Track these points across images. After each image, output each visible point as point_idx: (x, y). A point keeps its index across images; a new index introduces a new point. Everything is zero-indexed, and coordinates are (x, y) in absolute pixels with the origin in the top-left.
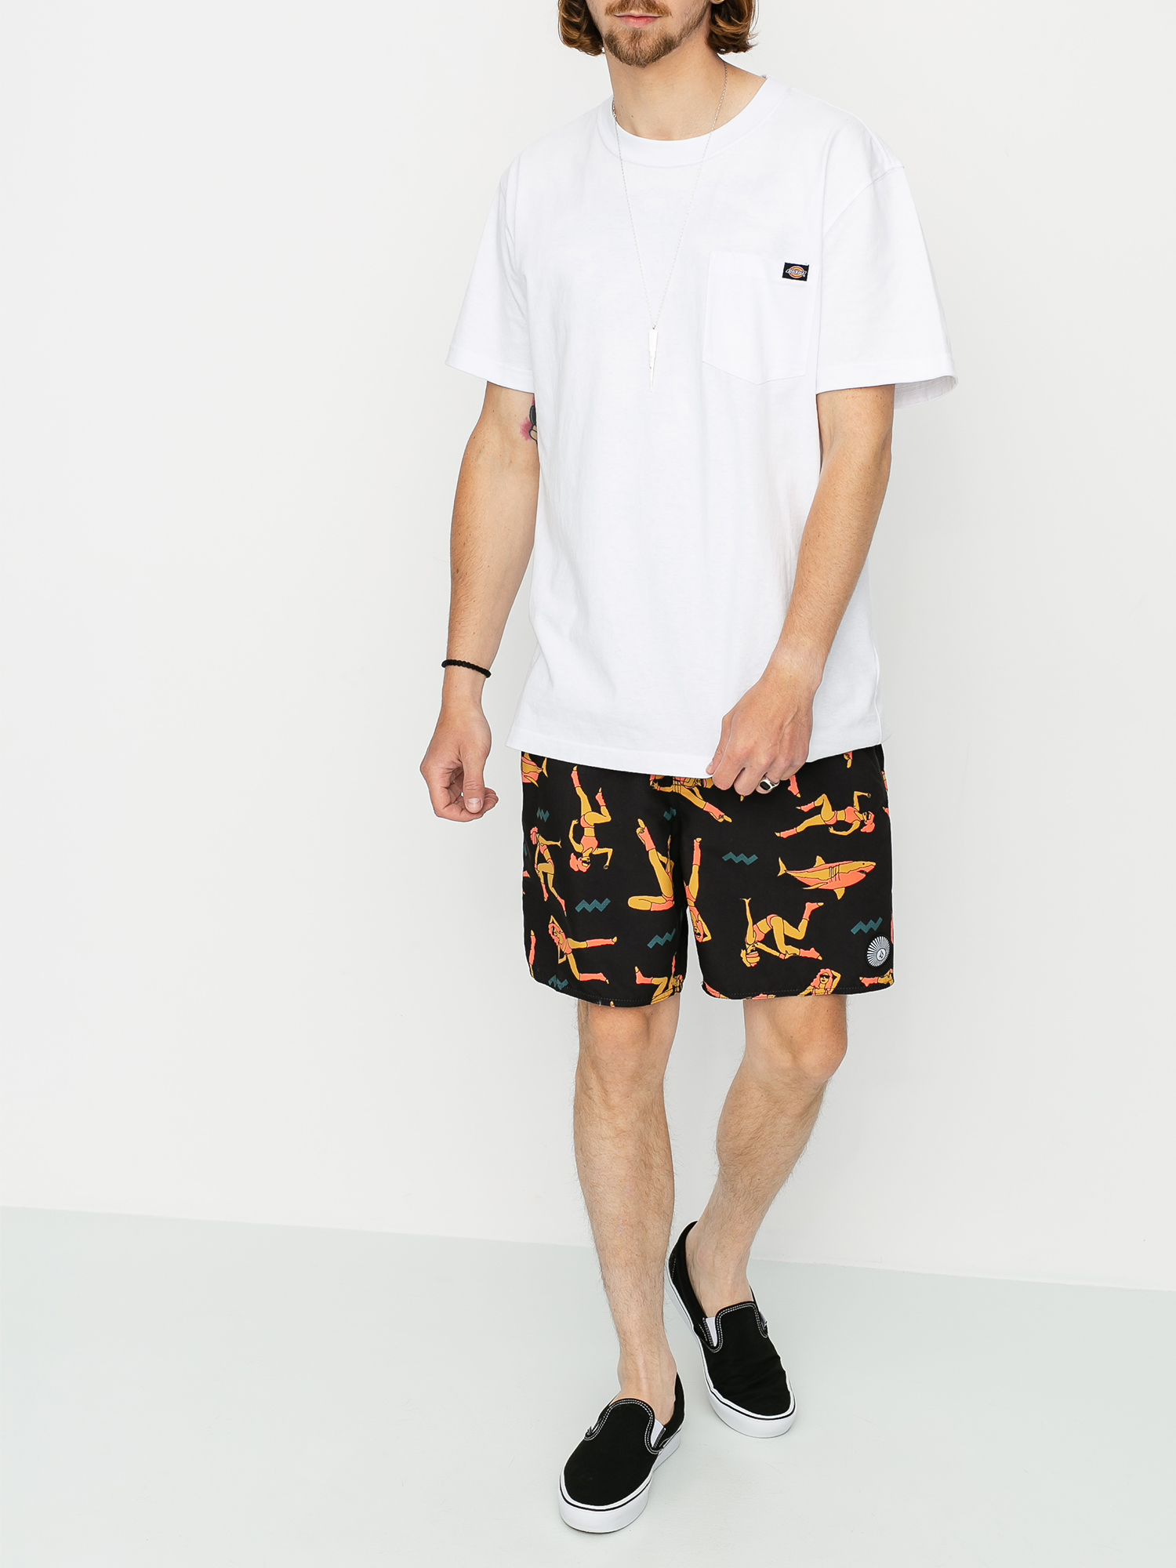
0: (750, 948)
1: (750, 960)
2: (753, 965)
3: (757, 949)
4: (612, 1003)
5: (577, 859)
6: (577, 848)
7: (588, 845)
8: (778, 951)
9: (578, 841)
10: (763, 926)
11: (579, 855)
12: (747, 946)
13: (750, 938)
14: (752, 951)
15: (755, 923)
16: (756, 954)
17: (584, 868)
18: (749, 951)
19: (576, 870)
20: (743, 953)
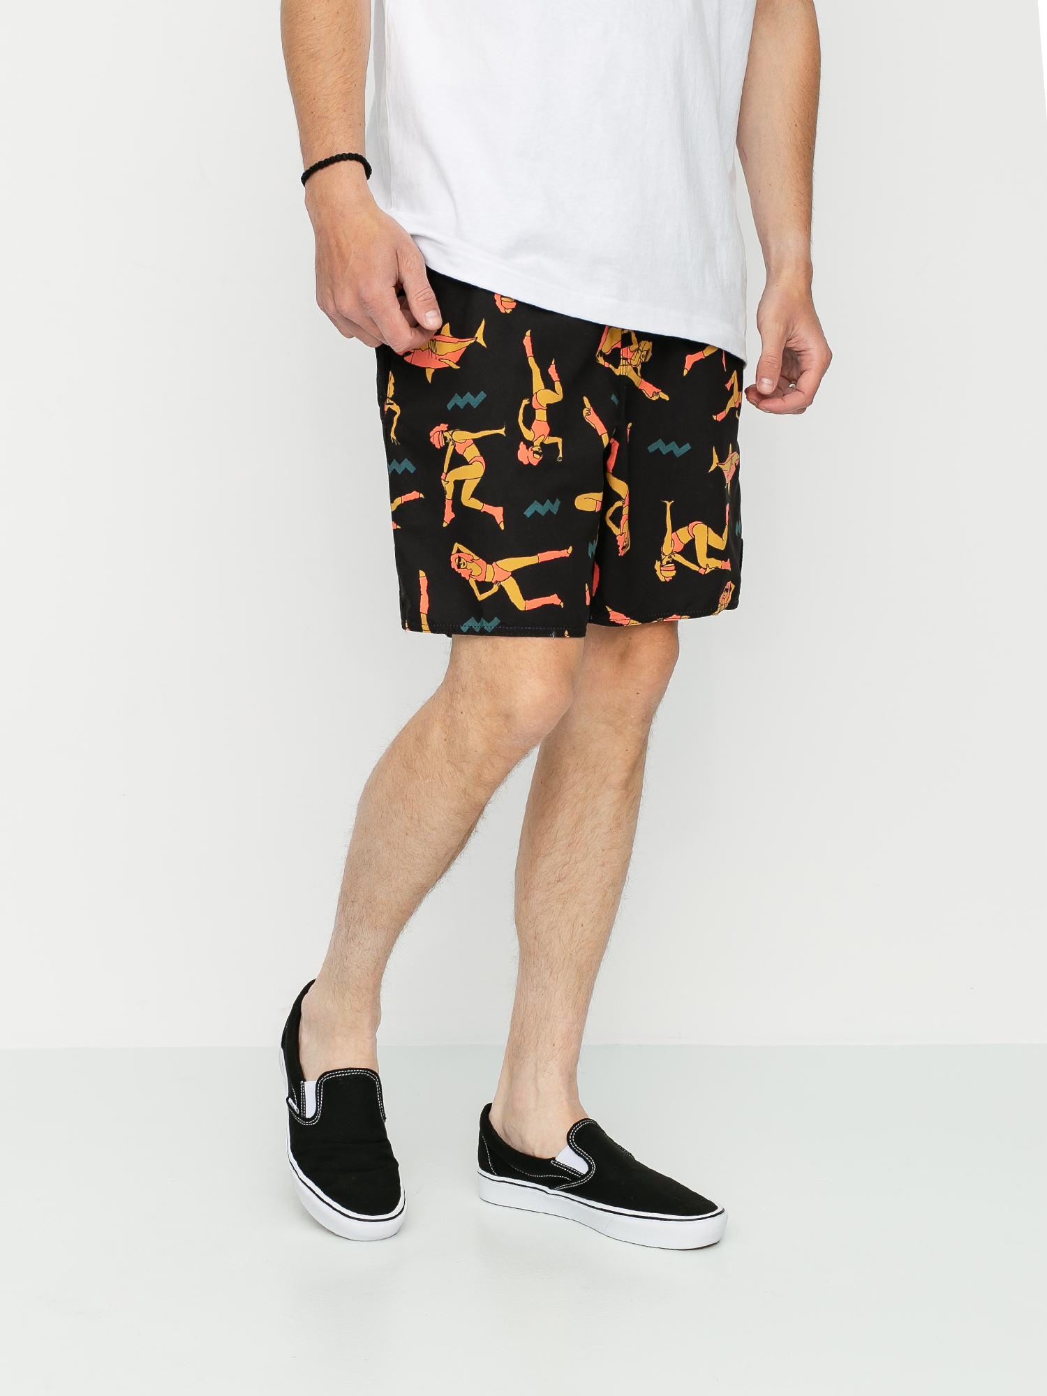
0: (665, 560)
1: (665, 573)
2: (668, 580)
3: (674, 562)
4: (566, 632)
5: (528, 448)
6: (528, 434)
7: (538, 432)
8: (698, 564)
9: (529, 427)
10: (684, 535)
11: (529, 444)
12: (663, 557)
13: (667, 548)
14: (668, 563)
15: (674, 530)
16: (672, 566)
17: (535, 460)
18: (664, 563)
19: (526, 462)
20: (658, 564)
